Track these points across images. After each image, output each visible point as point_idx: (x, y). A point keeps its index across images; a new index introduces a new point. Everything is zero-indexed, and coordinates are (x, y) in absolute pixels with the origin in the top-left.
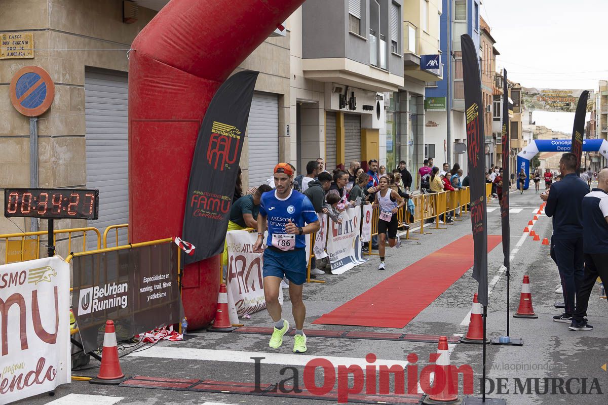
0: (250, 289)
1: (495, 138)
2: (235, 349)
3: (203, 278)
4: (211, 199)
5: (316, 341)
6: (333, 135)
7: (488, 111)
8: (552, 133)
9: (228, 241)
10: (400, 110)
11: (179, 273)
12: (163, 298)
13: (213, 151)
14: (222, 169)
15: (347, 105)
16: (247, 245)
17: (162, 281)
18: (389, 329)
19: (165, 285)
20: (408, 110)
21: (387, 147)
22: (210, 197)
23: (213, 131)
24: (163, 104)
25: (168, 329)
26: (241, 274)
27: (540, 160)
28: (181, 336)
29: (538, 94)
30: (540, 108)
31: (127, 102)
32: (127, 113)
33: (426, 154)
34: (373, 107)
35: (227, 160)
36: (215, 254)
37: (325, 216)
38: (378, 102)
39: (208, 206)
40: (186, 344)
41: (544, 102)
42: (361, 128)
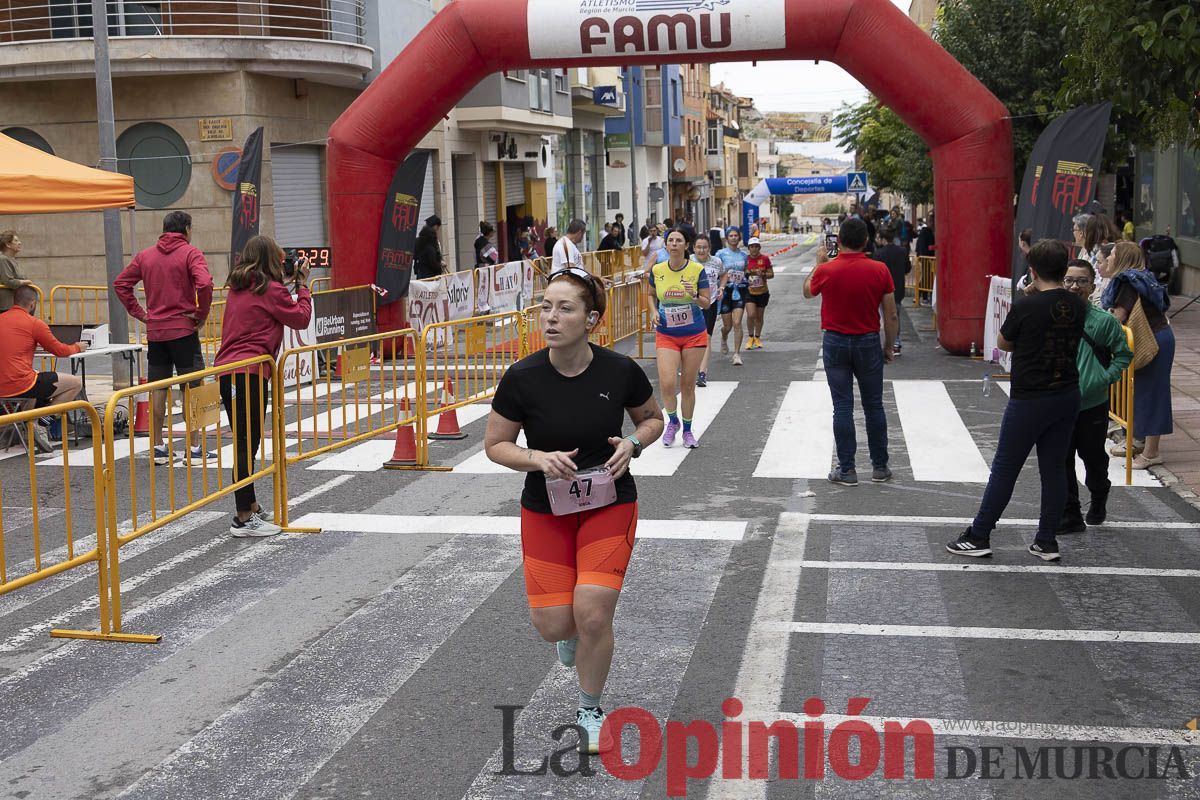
6: (492, 189)
7: (695, 144)
10: (573, 151)
15: (506, 154)
20: (582, 151)
21: (557, 198)
33: (608, 205)
34: (537, 153)
38: (544, 147)
42: (524, 178)
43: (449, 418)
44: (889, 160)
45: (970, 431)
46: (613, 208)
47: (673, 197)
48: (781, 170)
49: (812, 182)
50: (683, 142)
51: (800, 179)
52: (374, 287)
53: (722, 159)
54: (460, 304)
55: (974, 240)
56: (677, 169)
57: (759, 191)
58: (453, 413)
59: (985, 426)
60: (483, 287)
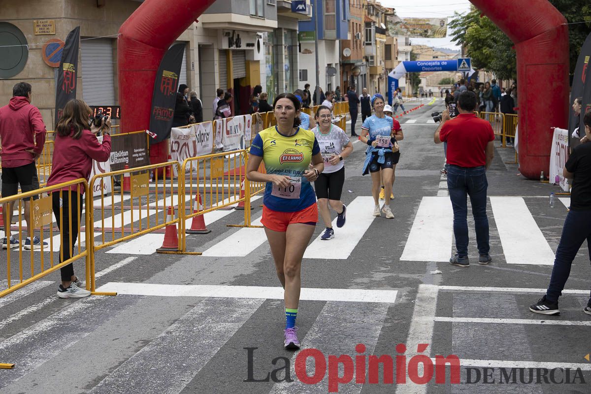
1: (367, 60)
6: (224, 67)
7: (357, 39)
8: (432, 52)
10: (277, 43)
15: (234, 44)
20: (283, 43)
33: (300, 78)
34: (254, 44)
38: (258, 40)
42: (245, 61)
43: (199, 220)
44: (486, 51)
45: (542, 230)
46: (303, 80)
47: (343, 73)
48: (413, 56)
49: (434, 64)
50: (349, 37)
51: (426, 62)
52: (148, 132)
53: (374, 48)
54: (204, 143)
55: (543, 104)
56: (345, 55)
57: (398, 70)
58: (201, 217)
59: (552, 227)
60: (219, 132)
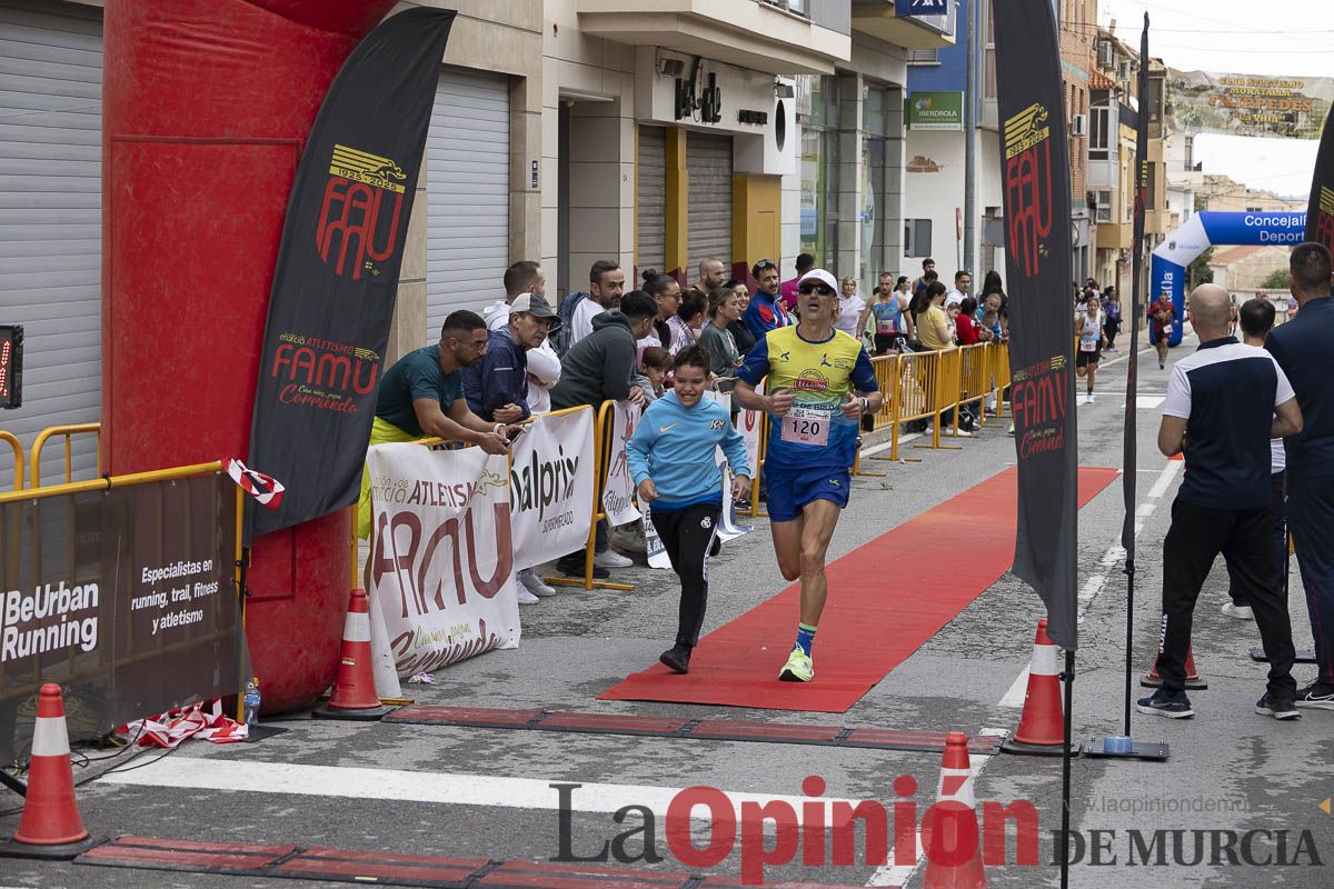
0: (431, 604)
1: (1092, 206)
2: (391, 766)
3: (305, 572)
4: (327, 356)
5: (611, 744)
6: (657, 191)
7: (1075, 132)
8: (1245, 194)
9: (372, 473)
10: (839, 123)
11: (239, 556)
12: (194, 625)
13: (333, 226)
14: (356, 275)
15: (695, 108)
16: (425, 483)
17: (194, 579)
18: (808, 714)
19: (201, 589)
20: (860, 126)
21: (803, 226)
22: (325, 352)
23: (334, 171)
24: (197, 97)
25: (208, 709)
26: (407, 562)
27: (1212, 269)
28: (242, 731)
29: (1212, 87)
30: (1217, 125)
31: (99, 89)
32: (98, 120)
33: (907, 247)
34: (765, 115)
35: (370, 252)
36: (336, 507)
37: (635, 408)
38: (780, 102)
39: (319, 375)
40: (256, 750)
41: (1228, 110)
42: (732, 173)
46: (917, 255)
53: (1114, 168)
